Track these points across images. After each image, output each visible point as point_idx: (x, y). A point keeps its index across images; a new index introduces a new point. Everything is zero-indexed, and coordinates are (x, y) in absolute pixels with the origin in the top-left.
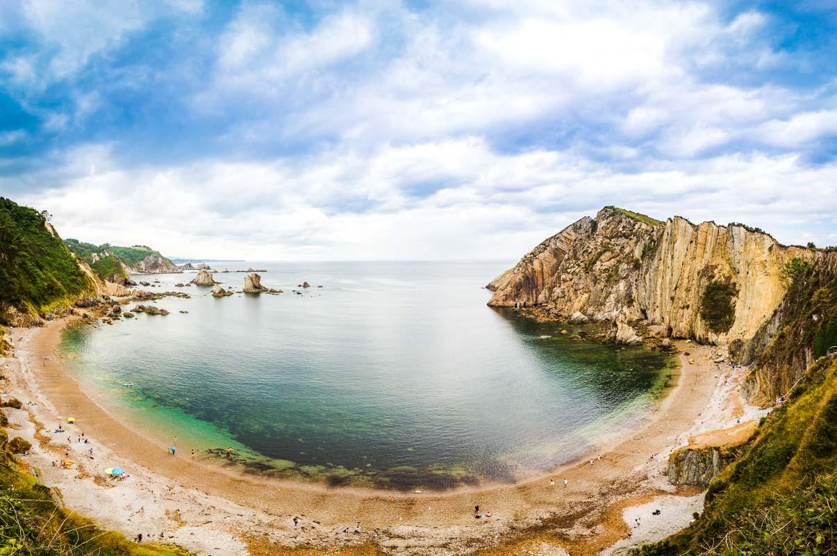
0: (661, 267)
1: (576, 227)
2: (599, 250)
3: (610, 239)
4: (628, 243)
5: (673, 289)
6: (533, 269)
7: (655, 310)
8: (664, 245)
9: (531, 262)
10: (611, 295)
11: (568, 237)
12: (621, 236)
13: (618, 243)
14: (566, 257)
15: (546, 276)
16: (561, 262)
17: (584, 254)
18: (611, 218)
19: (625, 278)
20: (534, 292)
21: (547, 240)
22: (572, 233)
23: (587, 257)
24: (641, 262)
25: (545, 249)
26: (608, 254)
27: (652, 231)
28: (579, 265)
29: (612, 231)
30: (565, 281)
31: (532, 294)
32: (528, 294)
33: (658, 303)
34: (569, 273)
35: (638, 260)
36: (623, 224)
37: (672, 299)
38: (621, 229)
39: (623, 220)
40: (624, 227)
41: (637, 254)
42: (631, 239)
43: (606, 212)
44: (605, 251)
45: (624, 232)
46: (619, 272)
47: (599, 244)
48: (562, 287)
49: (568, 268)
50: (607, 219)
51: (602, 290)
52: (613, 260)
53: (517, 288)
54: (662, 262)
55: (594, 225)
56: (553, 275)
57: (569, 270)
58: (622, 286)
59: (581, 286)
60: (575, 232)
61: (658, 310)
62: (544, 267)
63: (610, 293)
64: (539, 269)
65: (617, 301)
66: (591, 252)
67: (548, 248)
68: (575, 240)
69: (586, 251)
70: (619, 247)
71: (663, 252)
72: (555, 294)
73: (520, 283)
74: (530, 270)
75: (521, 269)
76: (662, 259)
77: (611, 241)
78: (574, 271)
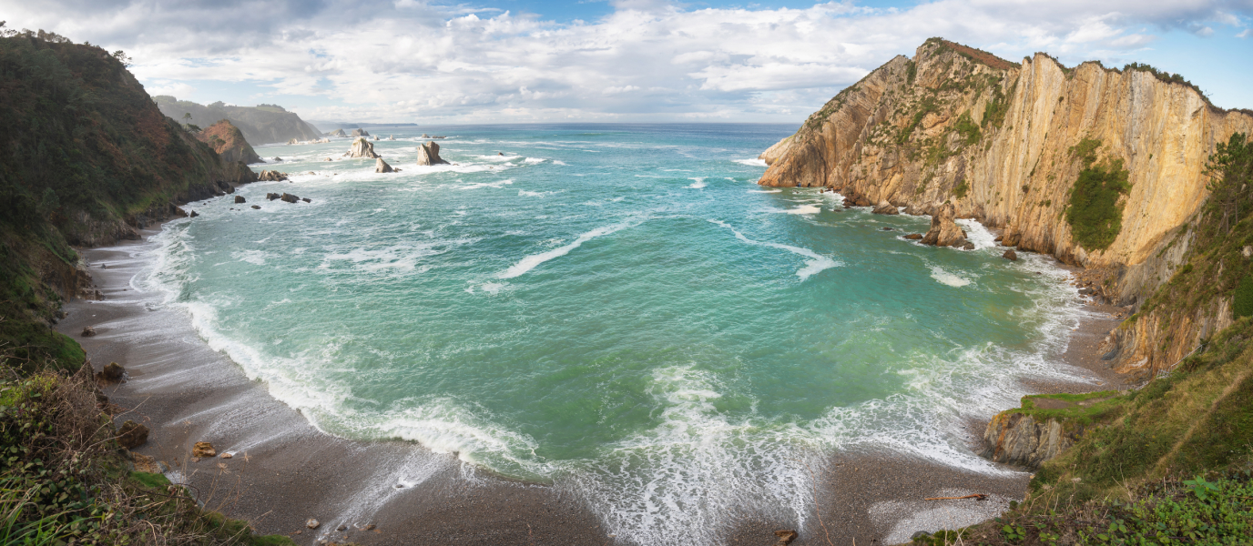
0: (1012, 140)
1: (884, 72)
2: (919, 111)
3: (936, 91)
4: (962, 99)
5: (1028, 174)
6: (821, 137)
7: (997, 204)
8: (1018, 104)
9: (819, 125)
10: (934, 179)
11: (874, 88)
12: (952, 88)
13: (948, 98)
14: (870, 119)
15: (840, 147)
16: (862, 127)
17: (897, 116)
18: (937, 57)
19: (955, 154)
20: (822, 170)
21: (842, 92)
22: (880, 82)
23: (899, 121)
24: (981, 130)
25: (840, 106)
26: (931, 117)
27: (1001, 79)
28: (888, 133)
29: (939, 79)
30: (868, 155)
31: (820, 171)
32: (814, 172)
33: (1003, 195)
34: (873, 144)
35: (977, 128)
36: (955, 68)
37: (1026, 189)
38: (952, 76)
39: (955, 60)
40: (956, 73)
41: (977, 117)
42: (966, 93)
43: (929, 47)
44: (928, 111)
45: (957, 80)
46: (948, 144)
47: (918, 100)
48: (864, 164)
49: (873, 137)
50: (931, 59)
51: (922, 170)
52: (939, 126)
53: (798, 163)
54: (1013, 131)
55: (912, 68)
56: (849, 147)
57: (873, 140)
58: (951, 165)
59: (890, 164)
60: (884, 80)
61: (1001, 204)
62: (838, 135)
63: (933, 175)
64: (830, 137)
65: (943, 187)
66: (907, 113)
67: (843, 105)
68: (884, 94)
69: (900, 111)
70: (949, 106)
71: (1016, 115)
72: (853, 173)
73: (803, 156)
74: (817, 138)
75: (804, 136)
76: (1014, 126)
77: (936, 95)
78: (881, 142)
